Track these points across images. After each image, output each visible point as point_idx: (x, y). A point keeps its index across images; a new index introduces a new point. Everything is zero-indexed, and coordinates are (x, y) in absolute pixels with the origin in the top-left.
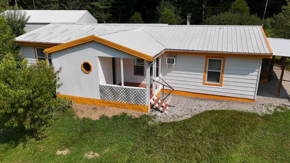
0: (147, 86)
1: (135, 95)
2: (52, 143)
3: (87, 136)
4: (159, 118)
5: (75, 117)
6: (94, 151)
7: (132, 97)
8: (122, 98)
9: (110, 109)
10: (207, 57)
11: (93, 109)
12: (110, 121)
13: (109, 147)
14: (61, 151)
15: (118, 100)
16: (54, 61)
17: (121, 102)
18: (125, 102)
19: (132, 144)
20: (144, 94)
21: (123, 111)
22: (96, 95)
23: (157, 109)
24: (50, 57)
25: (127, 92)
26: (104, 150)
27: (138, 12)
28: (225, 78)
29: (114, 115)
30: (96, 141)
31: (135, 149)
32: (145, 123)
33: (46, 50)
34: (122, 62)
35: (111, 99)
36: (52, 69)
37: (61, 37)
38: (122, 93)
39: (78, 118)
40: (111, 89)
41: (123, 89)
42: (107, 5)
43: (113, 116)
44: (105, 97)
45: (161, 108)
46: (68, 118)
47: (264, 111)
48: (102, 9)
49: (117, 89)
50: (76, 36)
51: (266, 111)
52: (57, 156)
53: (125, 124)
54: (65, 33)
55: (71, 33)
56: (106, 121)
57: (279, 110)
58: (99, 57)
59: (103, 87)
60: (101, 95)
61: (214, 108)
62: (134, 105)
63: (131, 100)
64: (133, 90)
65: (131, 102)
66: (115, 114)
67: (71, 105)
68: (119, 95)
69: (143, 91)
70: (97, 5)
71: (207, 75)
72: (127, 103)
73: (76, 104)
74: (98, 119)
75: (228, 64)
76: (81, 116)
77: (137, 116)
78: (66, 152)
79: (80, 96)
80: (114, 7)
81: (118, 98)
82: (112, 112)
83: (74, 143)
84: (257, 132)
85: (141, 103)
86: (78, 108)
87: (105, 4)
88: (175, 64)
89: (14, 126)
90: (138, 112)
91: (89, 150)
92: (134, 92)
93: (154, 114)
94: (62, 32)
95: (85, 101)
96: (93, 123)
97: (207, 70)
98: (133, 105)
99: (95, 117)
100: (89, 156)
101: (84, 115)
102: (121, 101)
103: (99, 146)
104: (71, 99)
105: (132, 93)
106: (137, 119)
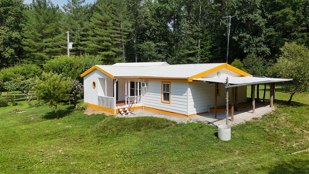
7: (109, 103)
9: (100, 111)
10: (162, 82)
11: (93, 110)
17: (105, 107)
22: (97, 103)
28: (171, 97)
38: (105, 101)
40: (102, 98)
41: (106, 98)
44: (100, 104)
59: (99, 97)
63: (108, 106)
64: (109, 99)
67: (85, 108)
69: (113, 99)
71: (163, 95)
77: (108, 116)
78: (61, 124)
79: (91, 103)
81: (104, 104)
83: (68, 122)
85: (112, 108)
88: (145, 87)
90: (110, 114)
91: (70, 125)
97: (163, 92)
100: (67, 126)
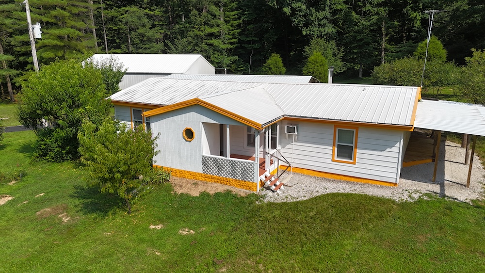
0: (256, 159)
1: (242, 169)
2: (145, 218)
3: (183, 212)
4: (269, 199)
5: (172, 192)
6: (190, 229)
7: (239, 170)
8: (227, 172)
9: (213, 185)
10: (336, 127)
11: (194, 184)
12: (211, 199)
13: (207, 225)
14: (154, 225)
15: (223, 175)
16: (153, 125)
17: (226, 177)
18: (231, 178)
19: (232, 224)
20: (253, 169)
21: (228, 188)
22: (199, 169)
23: (268, 188)
24: (148, 120)
25: (233, 165)
26: (200, 228)
27: (277, 53)
28: (359, 153)
29: (217, 192)
30: (193, 218)
31: (235, 229)
32: (251, 203)
33: (146, 113)
34: (228, 129)
35: (215, 174)
36: (151, 134)
37: (163, 95)
38: (227, 167)
39: (175, 193)
40: (215, 160)
41: (229, 162)
42: (232, 44)
43: (215, 194)
44: (208, 171)
45: (273, 187)
46: (164, 193)
47: (405, 197)
48: (224, 50)
49: (222, 161)
50: (181, 95)
51: (407, 198)
52: (150, 230)
53: (228, 202)
54: (168, 91)
55: (175, 91)
56: (206, 198)
57: (425, 198)
58: (203, 123)
59: (206, 158)
60: (204, 168)
61: (342, 191)
62: (241, 182)
63: (237, 176)
64: (240, 163)
65: (237, 177)
66: (219, 191)
67: (168, 179)
68: (224, 168)
69: (251, 165)
70: (216, 44)
71: (336, 149)
72: (232, 178)
73: (175, 178)
74: (198, 195)
75: (362, 135)
76: (179, 191)
77: (243, 195)
78: (159, 227)
79: (180, 169)
80: (243, 45)
81: (222, 171)
82: (214, 189)
83: (169, 218)
84: (385, 221)
85: (249, 179)
86: (176, 182)
87: (229, 41)
88: (296, 133)
89: (110, 192)
90: (245, 190)
91: (184, 227)
92: (240, 165)
93: (263, 193)
94: (164, 90)
95: (185, 175)
96: (192, 200)
97: (337, 143)
98: (239, 181)
99: (195, 193)
100: (184, 232)
101: (183, 190)
102: (226, 175)
103: (195, 224)
104: (169, 172)
105: (239, 167)
106: (243, 197)
